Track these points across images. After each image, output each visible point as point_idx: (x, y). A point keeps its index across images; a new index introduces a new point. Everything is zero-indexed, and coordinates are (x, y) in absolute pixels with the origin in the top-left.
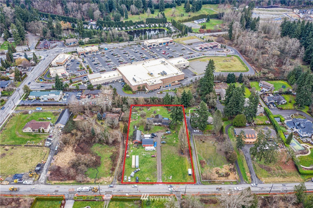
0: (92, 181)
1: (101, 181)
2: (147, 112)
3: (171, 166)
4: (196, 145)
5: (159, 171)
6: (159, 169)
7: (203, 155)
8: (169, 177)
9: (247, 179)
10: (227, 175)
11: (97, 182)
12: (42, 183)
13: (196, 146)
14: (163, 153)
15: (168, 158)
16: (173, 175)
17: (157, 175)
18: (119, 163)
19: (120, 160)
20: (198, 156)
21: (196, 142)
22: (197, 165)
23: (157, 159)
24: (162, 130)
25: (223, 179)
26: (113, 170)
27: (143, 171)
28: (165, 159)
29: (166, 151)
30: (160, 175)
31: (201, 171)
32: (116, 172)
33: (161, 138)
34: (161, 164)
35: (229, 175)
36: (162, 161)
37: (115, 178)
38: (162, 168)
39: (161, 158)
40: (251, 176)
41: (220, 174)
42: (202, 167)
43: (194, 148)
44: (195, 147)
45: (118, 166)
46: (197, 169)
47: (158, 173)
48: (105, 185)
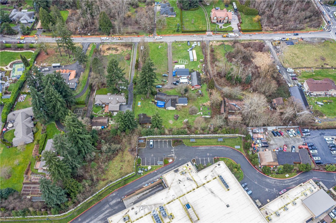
0: (226, 43)
1: (219, 43)
2: (188, 117)
3: (159, 55)
4: (128, 74)
5: (170, 51)
6: (170, 53)
7: (125, 65)
8: (161, 47)
9: (94, 45)
10: (109, 49)
11: (222, 43)
12: (266, 40)
13: (129, 72)
14: (166, 65)
15: (161, 61)
16: (158, 49)
17: (172, 48)
18: (208, 56)
19: (208, 59)
20: (130, 64)
21: (128, 77)
22: (134, 56)
23: (171, 60)
24: (166, 91)
25: (114, 47)
26: (212, 51)
27: (185, 51)
28: (164, 60)
29: (163, 68)
30: (169, 48)
31: (131, 52)
32: (209, 50)
33: (167, 81)
34: (168, 56)
35: (107, 49)
36: (167, 59)
37: (208, 45)
38: (167, 53)
39: (168, 61)
40: (88, 47)
41: (115, 49)
42: (130, 54)
43: (132, 70)
44: (131, 72)
45: (208, 53)
46: (134, 53)
47: (171, 50)
48: (215, 41)
